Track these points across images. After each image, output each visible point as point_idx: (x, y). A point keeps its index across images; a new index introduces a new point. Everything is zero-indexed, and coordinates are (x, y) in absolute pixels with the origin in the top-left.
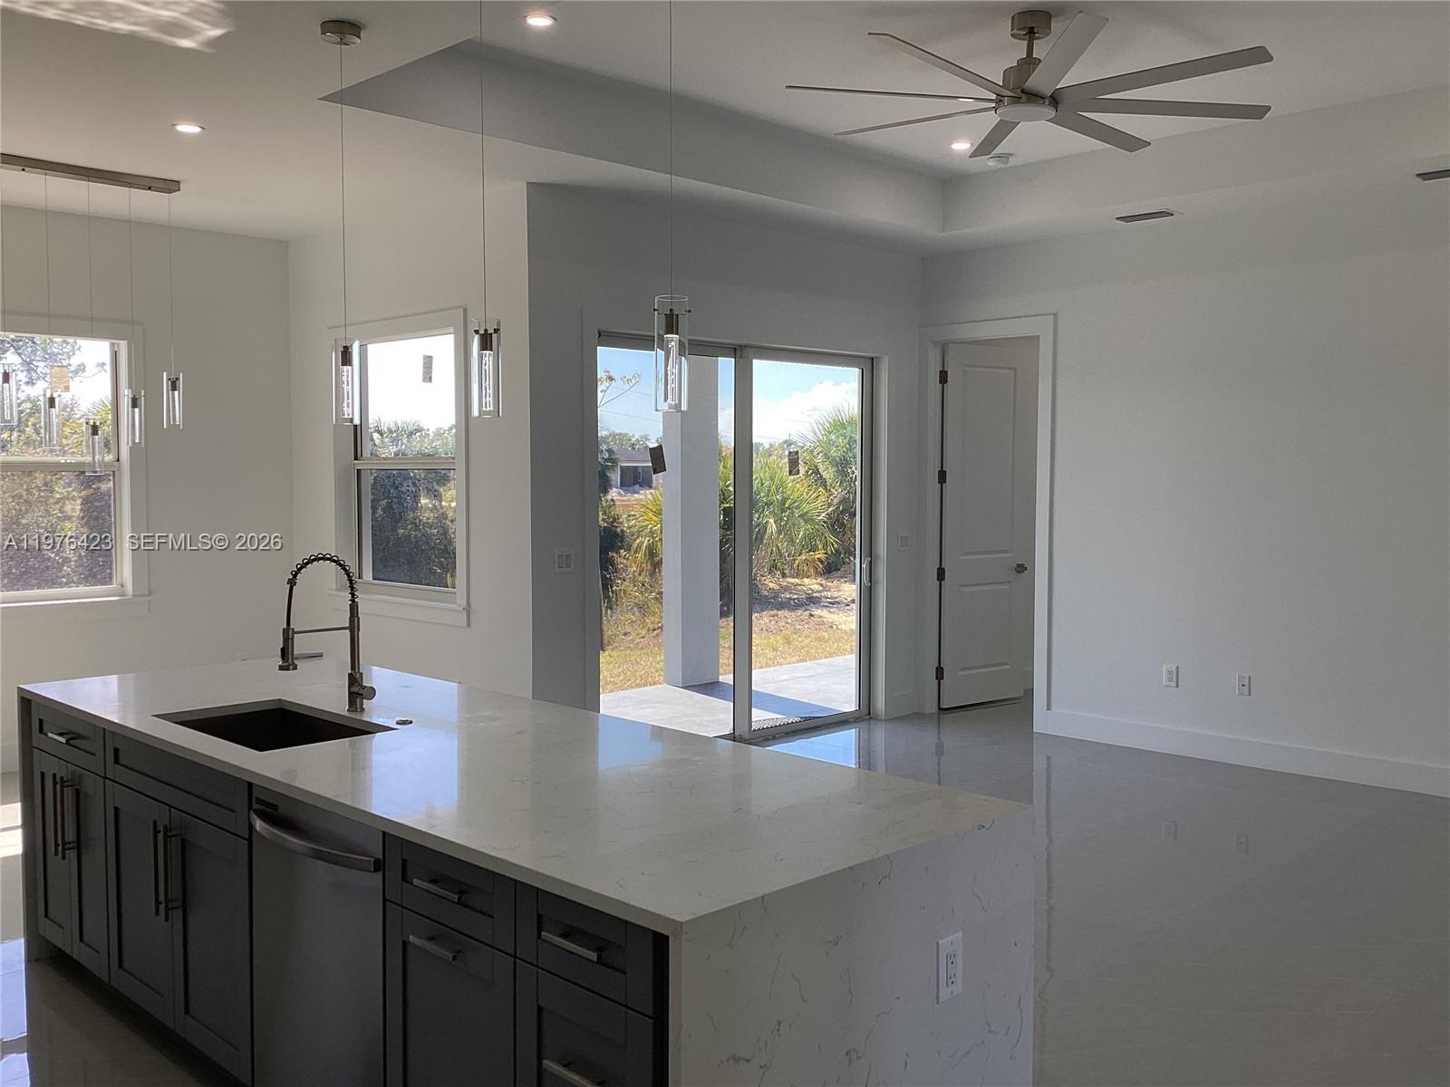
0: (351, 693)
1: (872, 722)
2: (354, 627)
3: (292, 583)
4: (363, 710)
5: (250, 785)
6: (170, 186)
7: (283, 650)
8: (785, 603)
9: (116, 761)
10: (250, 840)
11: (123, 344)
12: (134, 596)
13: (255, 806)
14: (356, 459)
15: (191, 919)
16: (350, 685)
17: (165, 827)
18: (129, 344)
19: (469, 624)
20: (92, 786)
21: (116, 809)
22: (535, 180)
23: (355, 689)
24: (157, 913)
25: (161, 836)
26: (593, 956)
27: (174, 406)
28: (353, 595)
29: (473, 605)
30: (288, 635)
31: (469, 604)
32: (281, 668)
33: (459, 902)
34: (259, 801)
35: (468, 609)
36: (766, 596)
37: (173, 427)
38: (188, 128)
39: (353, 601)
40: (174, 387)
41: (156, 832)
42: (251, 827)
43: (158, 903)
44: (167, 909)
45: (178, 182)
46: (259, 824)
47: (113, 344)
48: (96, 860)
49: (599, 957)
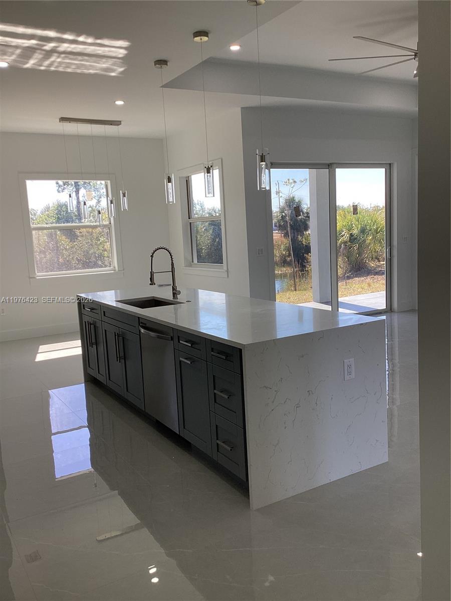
0: (173, 293)
1: (392, 313)
2: (173, 271)
3: (152, 256)
4: (177, 298)
5: (139, 318)
6: (117, 123)
7: (150, 278)
8: (378, 272)
9: (104, 315)
10: (140, 335)
11: (109, 182)
12: (119, 271)
13: (141, 324)
14: (189, 219)
15: (127, 362)
16: (173, 290)
17: (118, 334)
18: (111, 182)
19: (228, 276)
20: (99, 324)
21: (105, 330)
22: (243, 107)
23: (174, 292)
24: (117, 361)
25: (117, 337)
26: (224, 357)
27: (125, 203)
28: (172, 260)
29: (229, 270)
30: (152, 274)
31: (228, 269)
32: (150, 284)
33: (191, 347)
34: (142, 323)
35: (227, 271)
36: (370, 270)
37: (125, 210)
38: (120, 103)
39: (172, 262)
40: (124, 196)
41: (115, 335)
42: (140, 331)
43: (117, 358)
44: (120, 359)
45: (121, 121)
46: (142, 330)
47: (105, 182)
48: (101, 348)
49: (226, 358)
